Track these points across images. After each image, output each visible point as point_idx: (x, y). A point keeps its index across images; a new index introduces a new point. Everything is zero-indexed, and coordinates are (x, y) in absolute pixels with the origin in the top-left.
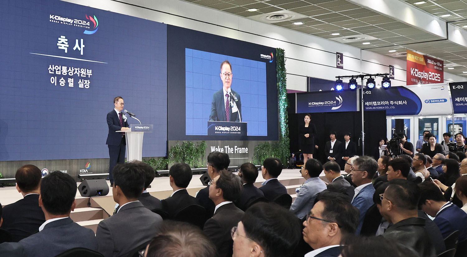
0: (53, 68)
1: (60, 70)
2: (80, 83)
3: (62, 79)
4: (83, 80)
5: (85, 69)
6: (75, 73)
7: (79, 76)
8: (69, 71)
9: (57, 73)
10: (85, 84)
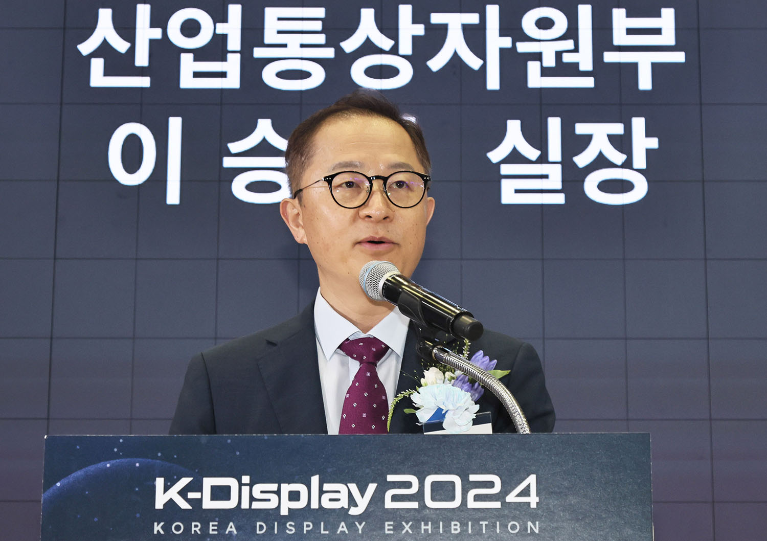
0: (145, 33)
1: (234, 43)
2: (515, 157)
3: (264, 129)
4: (554, 125)
5: (585, 12)
6: (436, 63)
7: (493, 82)
8: (350, 45)
9: (187, 81)
10: (582, 160)
